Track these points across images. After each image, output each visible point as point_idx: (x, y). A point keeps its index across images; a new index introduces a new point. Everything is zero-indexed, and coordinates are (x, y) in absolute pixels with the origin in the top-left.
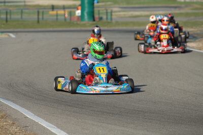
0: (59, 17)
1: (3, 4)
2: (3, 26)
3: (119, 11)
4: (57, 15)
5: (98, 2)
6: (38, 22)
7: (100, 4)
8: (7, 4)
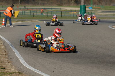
0: (72, 15)
1: (51, 9)
2: (46, 18)
3: (100, 13)
4: (71, 14)
5: (92, 9)
6: (61, 17)
7: (93, 9)
8: (52, 9)
